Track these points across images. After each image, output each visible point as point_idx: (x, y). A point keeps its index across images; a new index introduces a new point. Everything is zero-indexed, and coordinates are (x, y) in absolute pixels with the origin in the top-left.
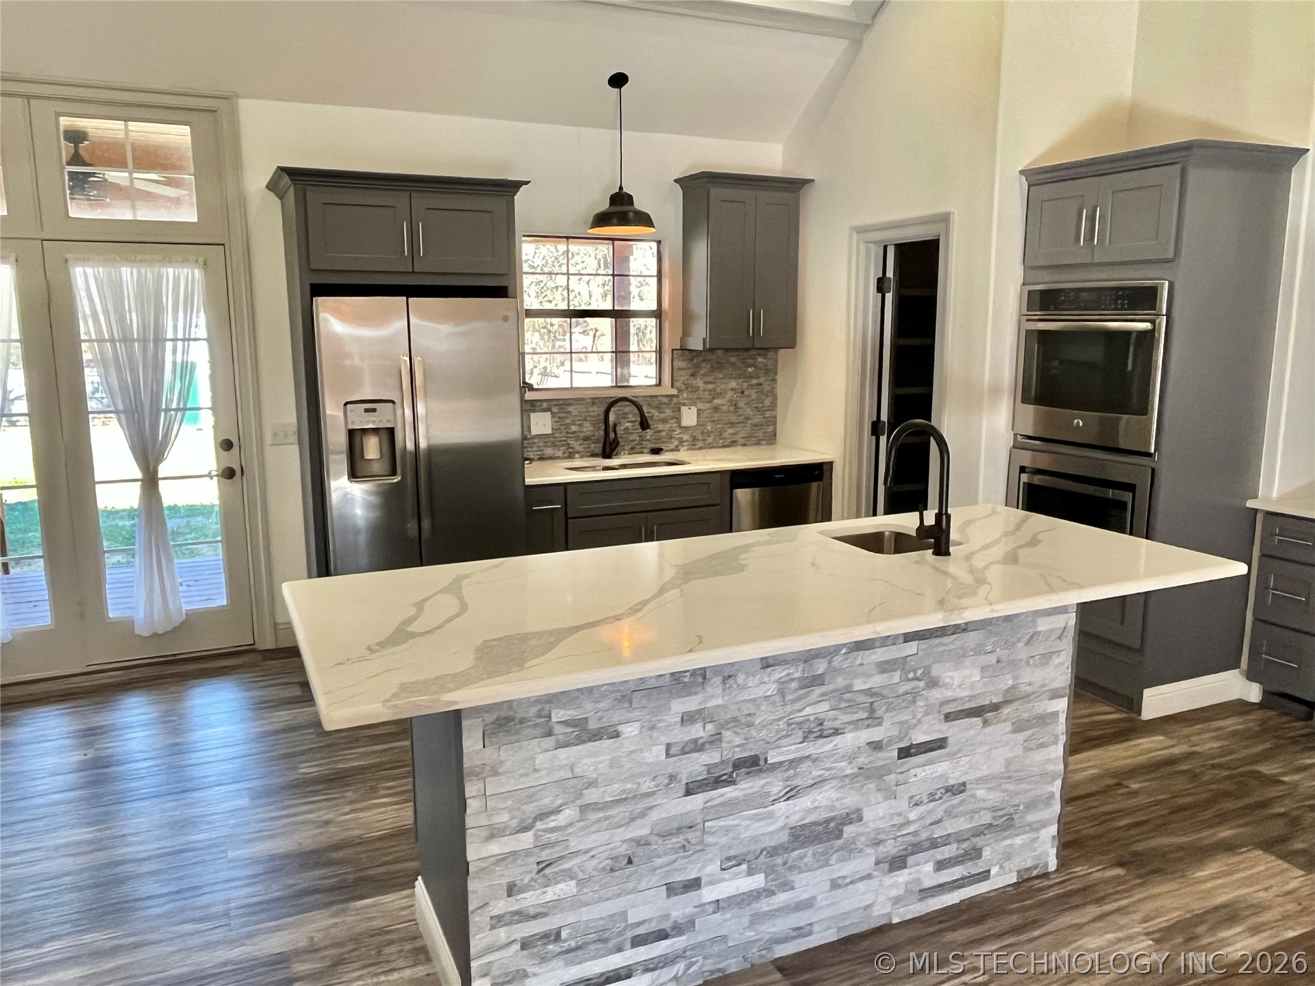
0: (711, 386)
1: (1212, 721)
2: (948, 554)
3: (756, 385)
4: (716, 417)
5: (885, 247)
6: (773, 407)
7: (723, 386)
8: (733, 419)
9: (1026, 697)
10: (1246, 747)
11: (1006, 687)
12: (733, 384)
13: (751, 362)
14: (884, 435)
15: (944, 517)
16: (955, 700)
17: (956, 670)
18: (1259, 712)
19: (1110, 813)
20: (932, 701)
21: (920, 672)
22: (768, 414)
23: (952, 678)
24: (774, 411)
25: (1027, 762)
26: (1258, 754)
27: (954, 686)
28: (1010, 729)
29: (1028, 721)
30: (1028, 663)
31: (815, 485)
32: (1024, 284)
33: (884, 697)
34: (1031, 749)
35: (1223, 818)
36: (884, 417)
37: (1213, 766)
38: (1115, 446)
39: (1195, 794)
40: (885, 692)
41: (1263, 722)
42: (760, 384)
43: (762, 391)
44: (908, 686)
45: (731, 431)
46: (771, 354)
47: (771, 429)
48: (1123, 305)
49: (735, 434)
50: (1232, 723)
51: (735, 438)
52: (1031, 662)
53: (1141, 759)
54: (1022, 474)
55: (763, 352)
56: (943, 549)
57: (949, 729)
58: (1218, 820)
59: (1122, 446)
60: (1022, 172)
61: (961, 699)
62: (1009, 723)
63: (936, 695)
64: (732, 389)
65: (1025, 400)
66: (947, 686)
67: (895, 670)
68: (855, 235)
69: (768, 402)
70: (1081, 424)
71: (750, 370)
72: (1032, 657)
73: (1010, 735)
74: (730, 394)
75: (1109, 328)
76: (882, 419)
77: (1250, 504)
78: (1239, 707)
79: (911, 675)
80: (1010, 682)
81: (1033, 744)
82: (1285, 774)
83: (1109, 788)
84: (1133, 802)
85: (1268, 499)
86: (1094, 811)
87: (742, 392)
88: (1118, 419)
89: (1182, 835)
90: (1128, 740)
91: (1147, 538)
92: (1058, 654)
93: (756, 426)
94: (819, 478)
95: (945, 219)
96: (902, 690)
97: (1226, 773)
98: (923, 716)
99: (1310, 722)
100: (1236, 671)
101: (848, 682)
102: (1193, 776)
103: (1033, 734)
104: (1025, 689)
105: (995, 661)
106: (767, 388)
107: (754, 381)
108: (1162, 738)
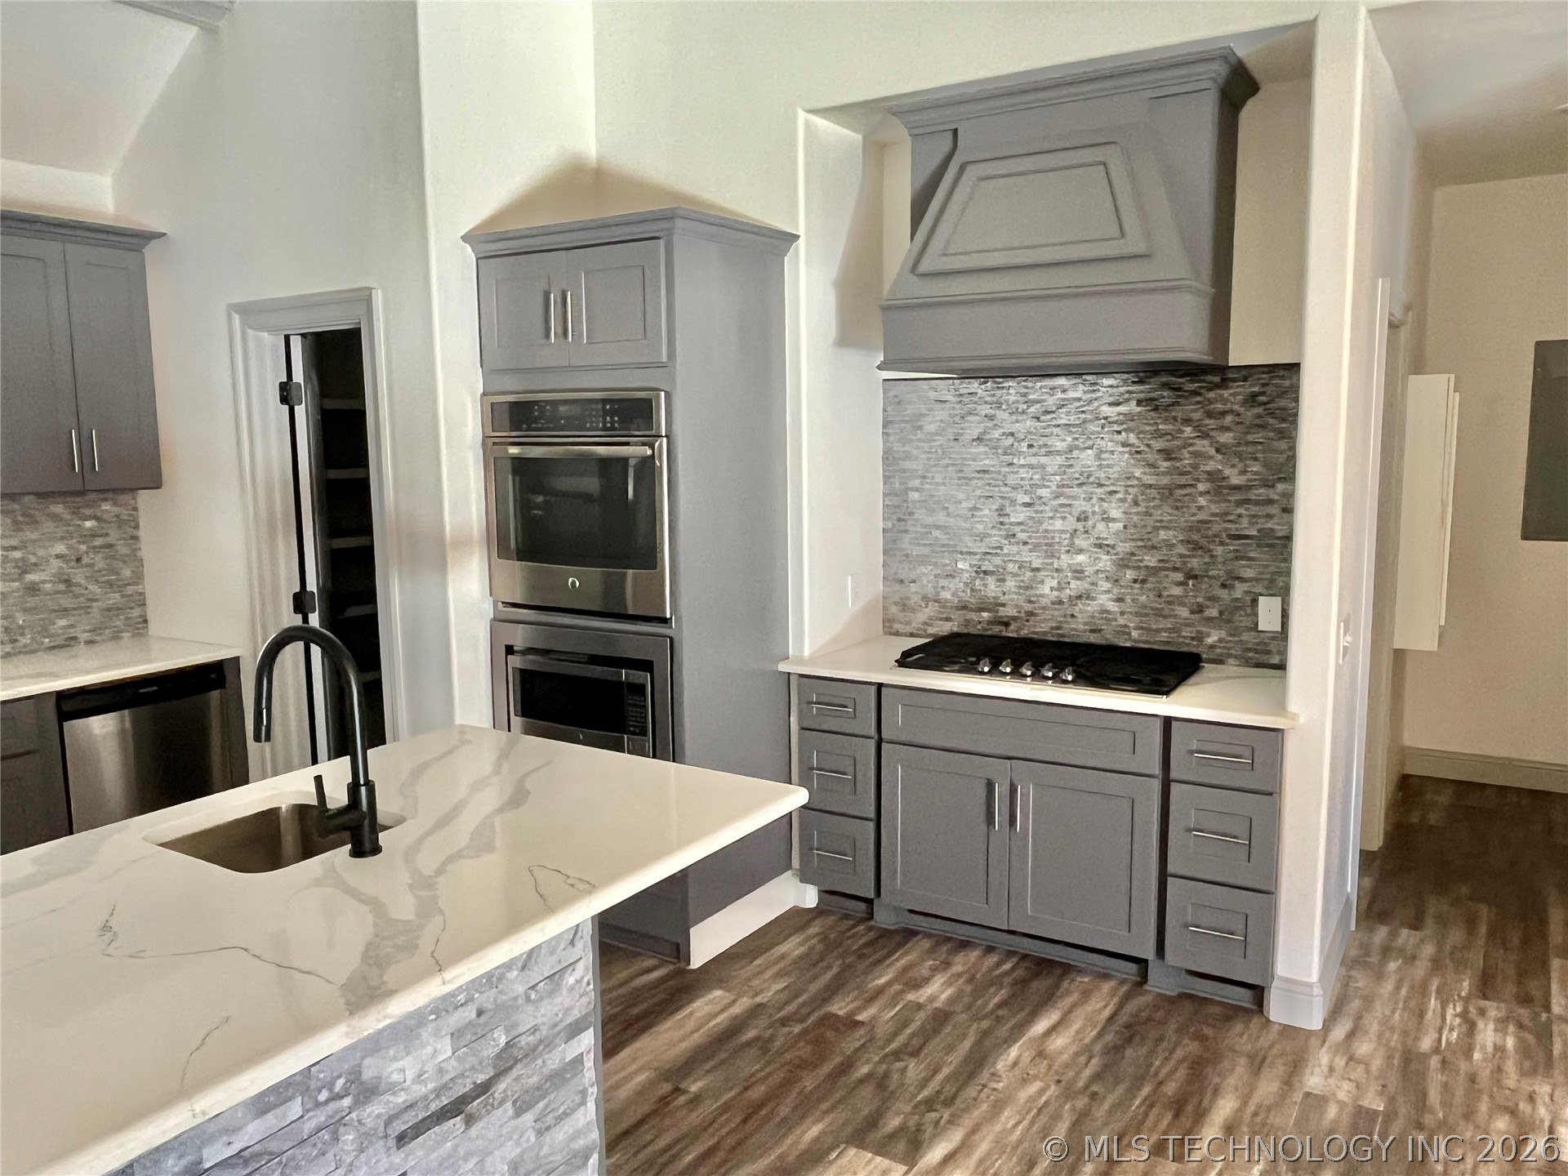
0: (17, 554)
1: (771, 949)
2: (376, 850)
3: (102, 547)
4: (32, 601)
5: (287, 339)
6: (138, 577)
7: (41, 552)
8: (66, 602)
9: (532, 1052)
10: (815, 978)
11: (497, 1050)
12: (60, 548)
13: (88, 512)
14: (314, 611)
15: (363, 789)
16: (411, 1106)
17: (408, 1054)
18: (817, 922)
19: (670, 1147)
20: (369, 1123)
21: (340, 1083)
22: (130, 590)
23: (403, 1071)
24: (138, 584)
25: (545, 1150)
26: (827, 988)
27: (408, 1083)
28: (511, 1112)
29: (539, 1088)
30: (528, 999)
31: (215, 695)
32: (484, 394)
33: (273, 1155)
34: (548, 1129)
35: (804, 1109)
36: (312, 585)
37: (784, 1022)
38: (622, 612)
39: (766, 1077)
40: (274, 1146)
41: (824, 938)
42: (110, 546)
43: (113, 558)
44: (320, 1117)
45: (62, 623)
46: (126, 498)
47: (136, 612)
48: (612, 422)
49: (71, 626)
50: (792, 947)
51: (72, 632)
52: (533, 997)
53: (698, 1038)
54: (509, 657)
55: (110, 495)
56: (367, 846)
57: (406, 1159)
58: (799, 1113)
59: (631, 612)
60: (465, 238)
61: (425, 1098)
62: (509, 1104)
63: (375, 1110)
64: (58, 556)
65: (503, 551)
66: (393, 1088)
67: (290, 1099)
68: (236, 317)
69: (127, 573)
70: (578, 584)
71: (88, 524)
72: (533, 988)
73: (513, 1121)
74: (55, 564)
75: (596, 455)
76: (308, 589)
77: (783, 667)
78: (795, 920)
79: (324, 1096)
80: (503, 1040)
81: (549, 1119)
82: (859, 1009)
83: (664, 1101)
84: (695, 1118)
85: (800, 661)
86: (649, 1150)
87: (78, 560)
88: (624, 575)
89: (761, 1156)
90: (677, 1010)
91: (674, 761)
92: (570, 969)
93: (109, 610)
94: (220, 683)
95: (365, 298)
96: (309, 1126)
97: (797, 1029)
98: (356, 1157)
99: (872, 923)
100: (789, 873)
101: (189, 1158)
102: (763, 1044)
103: (547, 1106)
104: (527, 1040)
105: (474, 1015)
106: (123, 550)
107: (99, 542)
108: (718, 993)
